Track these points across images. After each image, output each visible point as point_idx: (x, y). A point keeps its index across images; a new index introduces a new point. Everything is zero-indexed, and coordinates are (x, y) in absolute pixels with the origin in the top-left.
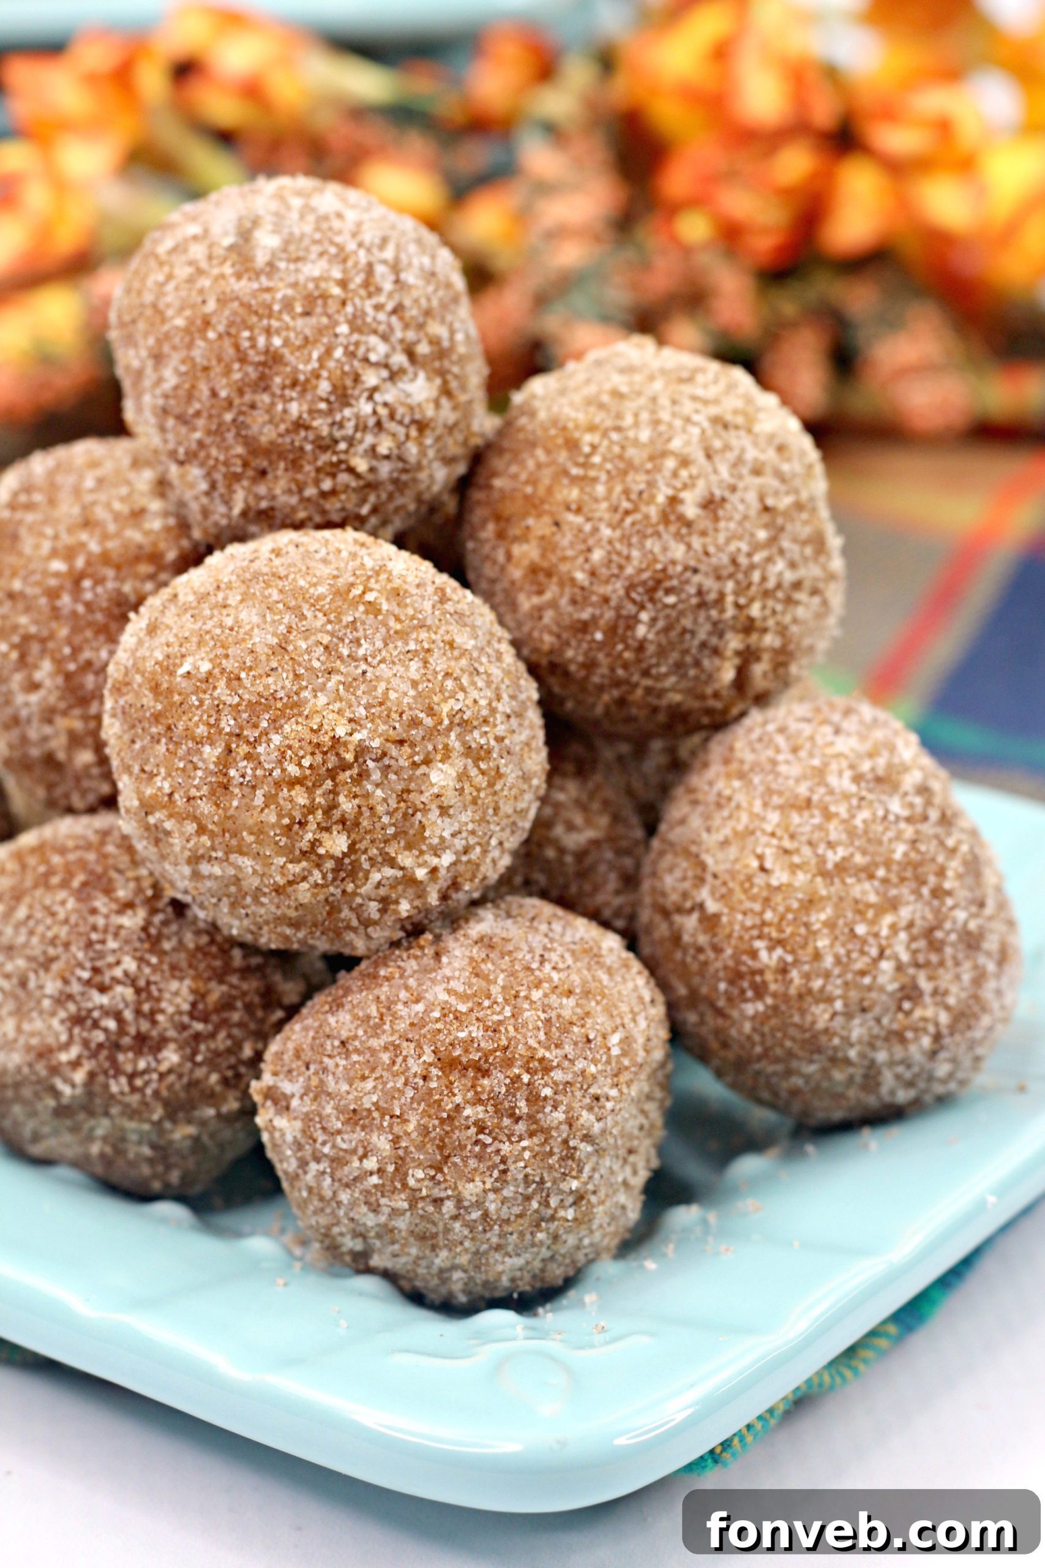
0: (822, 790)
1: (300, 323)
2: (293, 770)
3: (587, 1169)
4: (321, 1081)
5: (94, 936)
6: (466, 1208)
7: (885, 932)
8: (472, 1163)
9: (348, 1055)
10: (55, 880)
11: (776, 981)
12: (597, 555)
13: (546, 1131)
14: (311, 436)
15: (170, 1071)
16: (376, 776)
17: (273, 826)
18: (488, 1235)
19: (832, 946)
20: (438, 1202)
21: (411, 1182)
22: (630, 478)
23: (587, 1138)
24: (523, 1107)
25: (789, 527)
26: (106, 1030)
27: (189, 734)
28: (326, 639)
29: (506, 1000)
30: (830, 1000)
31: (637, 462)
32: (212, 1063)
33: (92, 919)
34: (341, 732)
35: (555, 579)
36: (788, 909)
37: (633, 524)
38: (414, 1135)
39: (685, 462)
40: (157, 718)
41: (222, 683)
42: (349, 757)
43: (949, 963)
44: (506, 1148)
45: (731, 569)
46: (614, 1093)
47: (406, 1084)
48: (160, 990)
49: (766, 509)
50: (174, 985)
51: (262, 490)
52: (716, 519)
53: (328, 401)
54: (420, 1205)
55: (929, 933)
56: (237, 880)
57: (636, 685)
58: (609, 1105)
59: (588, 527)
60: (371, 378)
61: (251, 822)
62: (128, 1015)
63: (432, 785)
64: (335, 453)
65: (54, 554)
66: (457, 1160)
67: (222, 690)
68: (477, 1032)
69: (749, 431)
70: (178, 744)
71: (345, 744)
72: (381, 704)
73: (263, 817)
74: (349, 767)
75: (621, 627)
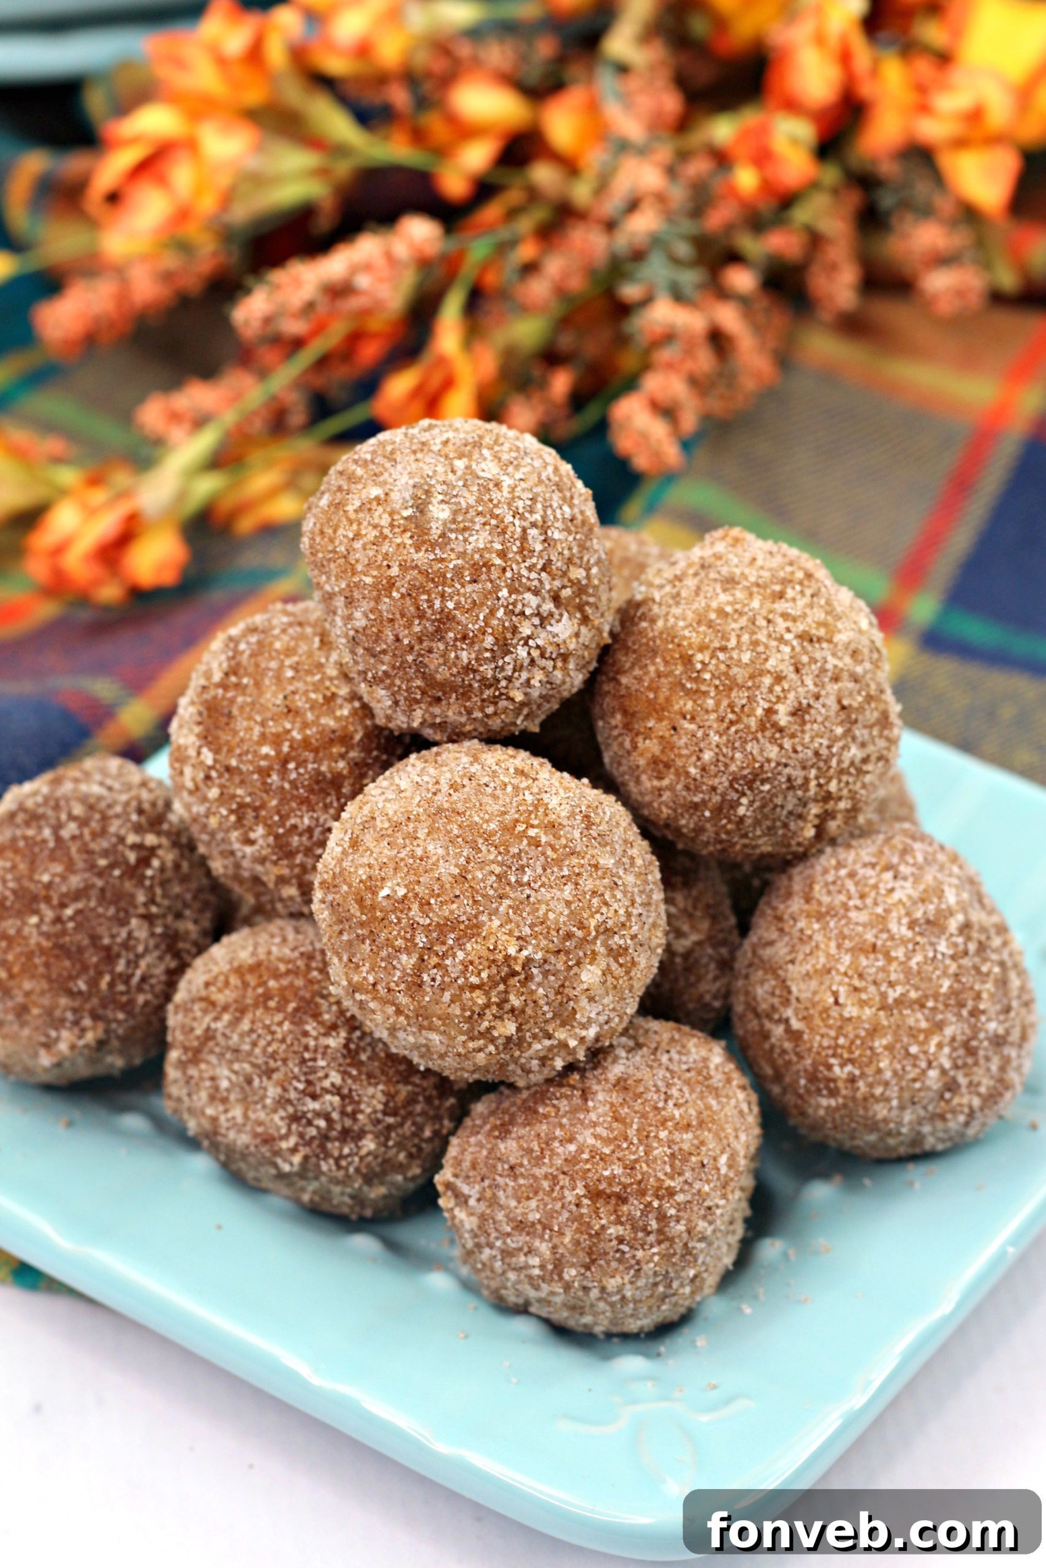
0: (885, 936)
1: (469, 588)
2: (474, 980)
4: (494, 1194)
5: (307, 1055)
6: (608, 1294)
7: (932, 1049)
8: (614, 1264)
9: (515, 1178)
10: (272, 1004)
11: (846, 1088)
12: (707, 756)
13: (671, 1240)
14: (478, 678)
15: (368, 1154)
16: (539, 978)
17: (457, 1016)
18: (625, 1309)
19: (891, 1063)
20: (587, 1289)
21: (566, 1277)
22: (734, 694)
23: (703, 1239)
24: (654, 1225)
25: (861, 717)
26: (318, 1127)
27: (389, 943)
28: (498, 869)
29: (639, 1140)
30: (888, 1100)
31: (740, 681)
32: (400, 1146)
33: (304, 1040)
34: (512, 951)
35: (672, 770)
36: (857, 1036)
37: (736, 732)
38: (569, 1246)
39: (779, 678)
40: (362, 923)
41: (415, 907)
42: (518, 967)
43: (982, 1061)
44: (640, 1254)
45: (814, 760)
46: (722, 1202)
47: (562, 1208)
48: (360, 1096)
49: (843, 708)
50: (371, 1090)
51: (437, 710)
52: (803, 723)
53: (492, 650)
54: (573, 1290)
55: (966, 1045)
56: (427, 1045)
57: (736, 843)
58: (719, 1212)
59: (700, 734)
60: (526, 630)
61: (439, 1012)
62: (335, 1116)
63: (582, 982)
64: (497, 689)
65: (263, 739)
66: (602, 1262)
67: (415, 912)
68: (618, 1170)
69: (830, 641)
70: (380, 948)
71: (515, 959)
72: (542, 923)
73: (450, 1010)
74: (518, 973)
75: (724, 808)
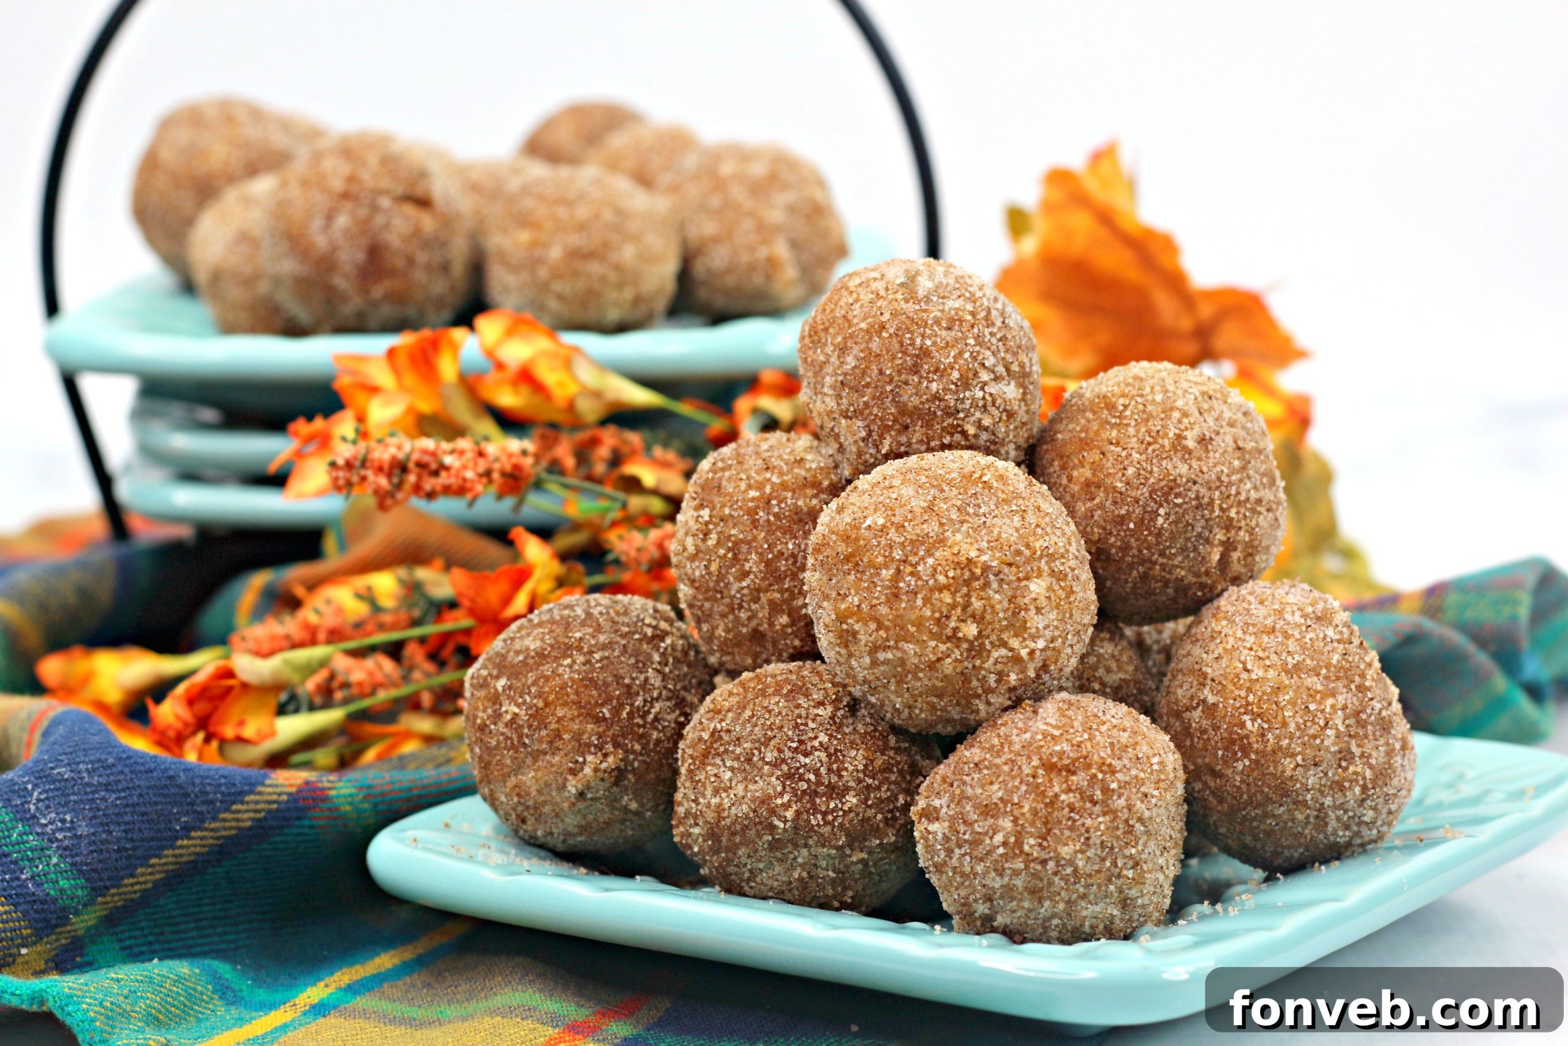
0: (1281, 623)
1: (944, 334)
2: (942, 579)
3: (1141, 842)
4: (963, 791)
5: (799, 721)
6: (1062, 866)
7: (1328, 710)
8: (1067, 833)
9: (980, 771)
11: (1257, 742)
12: (1131, 471)
13: (1114, 813)
15: (850, 810)
16: (995, 586)
17: (929, 619)
18: (1077, 886)
19: (1294, 717)
20: (1044, 862)
21: (1026, 848)
22: (1150, 423)
23: (1140, 820)
24: (1098, 795)
25: (1253, 462)
26: (808, 781)
27: (871, 564)
28: (959, 503)
29: (1084, 730)
30: (1293, 755)
31: (1155, 414)
32: (878, 808)
33: (797, 711)
34: (973, 554)
35: (1102, 489)
36: (1264, 693)
37: (1154, 451)
38: (1028, 815)
39: (1185, 415)
40: (847, 559)
41: (893, 530)
42: (978, 571)
43: (1371, 737)
44: (1088, 822)
45: (1218, 484)
46: (1156, 793)
47: (1021, 783)
48: (844, 756)
49: (1239, 448)
50: (853, 753)
52: (1207, 451)
53: (956, 385)
54: (1032, 865)
55: (1357, 713)
56: (902, 662)
57: (1155, 563)
58: (1154, 801)
59: (1124, 454)
61: (913, 617)
62: (823, 771)
63: (1031, 592)
65: (749, 488)
66: (1057, 831)
67: (892, 534)
68: (1066, 747)
69: (1225, 402)
70: (863, 572)
71: (975, 564)
72: (997, 540)
73: (922, 614)
74: (978, 579)
75: (1147, 519)
